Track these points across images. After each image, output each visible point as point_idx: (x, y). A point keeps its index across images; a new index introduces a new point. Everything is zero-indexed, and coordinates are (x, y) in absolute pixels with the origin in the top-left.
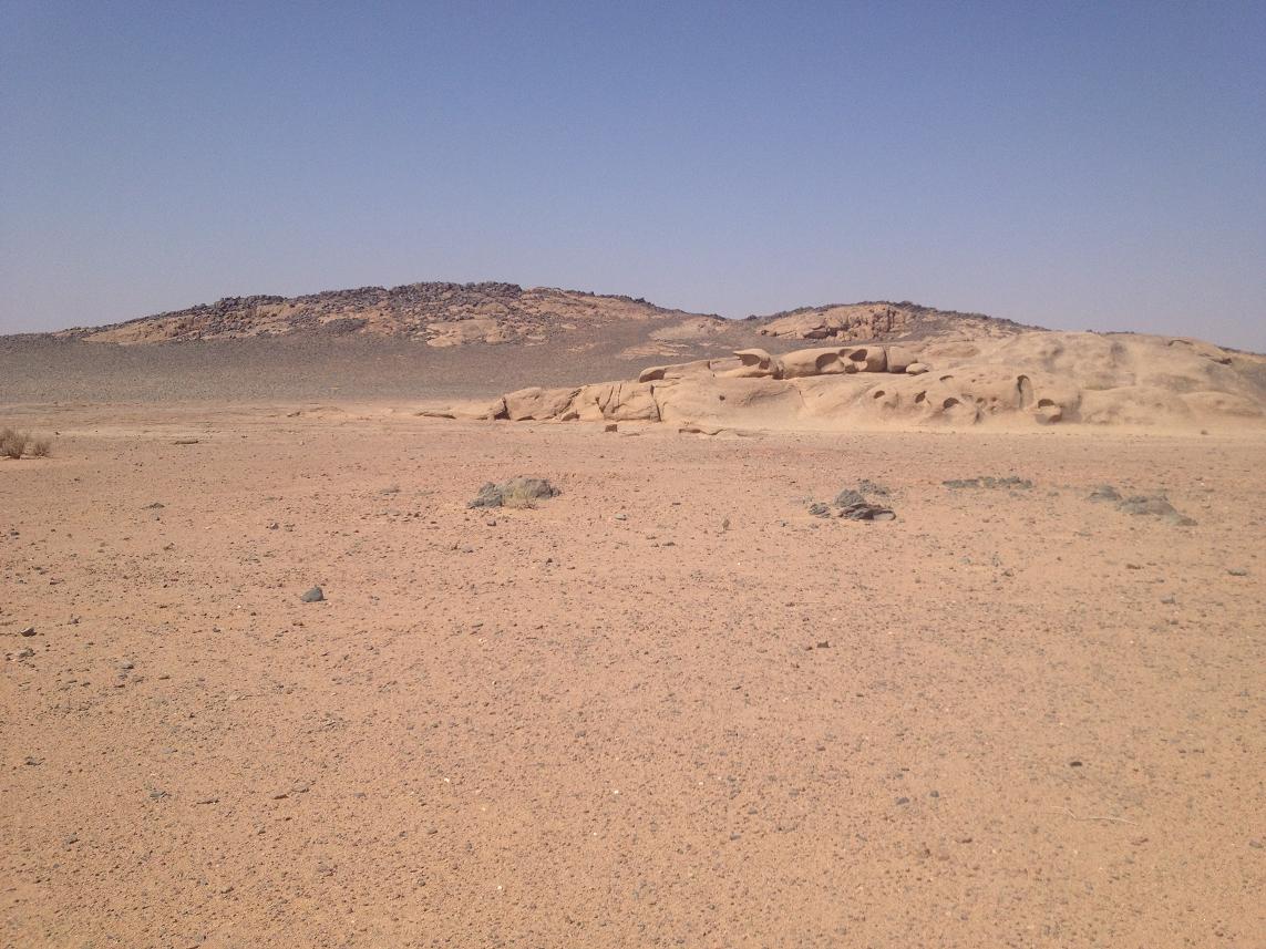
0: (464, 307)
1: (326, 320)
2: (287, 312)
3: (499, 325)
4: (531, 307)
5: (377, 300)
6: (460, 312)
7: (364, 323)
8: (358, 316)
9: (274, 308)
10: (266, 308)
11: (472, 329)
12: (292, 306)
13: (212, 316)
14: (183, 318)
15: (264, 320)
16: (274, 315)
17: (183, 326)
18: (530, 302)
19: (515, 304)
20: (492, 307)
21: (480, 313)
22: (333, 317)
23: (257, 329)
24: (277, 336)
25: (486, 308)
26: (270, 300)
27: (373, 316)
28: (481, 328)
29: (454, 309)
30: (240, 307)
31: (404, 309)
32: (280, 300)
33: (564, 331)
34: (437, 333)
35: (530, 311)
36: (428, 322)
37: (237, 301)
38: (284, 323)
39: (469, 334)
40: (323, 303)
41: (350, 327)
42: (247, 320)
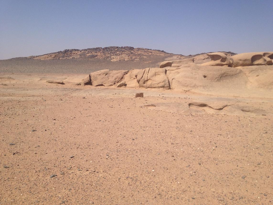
0: (120, 52)
1: (88, 55)
2: (79, 53)
3: (128, 56)
4: (136, 52)
5: (100, 50)
6: (119, 53)
7: (97, 56)
8: (96, 54)
9: (76, 52)
10: (75, 52)
11: (122, 57)
12: (81, 52)
13: (62, 54)
14: (56, 54)
15: (74, 55)
16: (76, 54)
17: (56, 56)
18: (136, 51)
19: (132, 51)
20: (127, 52)
21: (124, 54)
22: (90, 54)
23: (72, 57)
24: (76, 58)
25: (125, 52)
26: (76, 50)
27: (99, 54)
28: (124, 57)
29: (118, 53)
30: (69, 52)
31: (106, 52)
32: (78, 50)
33: (144, 58)
34: (113, 58)
35: (136, 53)
36: (112, 56)
37: (68, 50)
38: (78, 56)
39: (121, 58)
40: (88, 51)
41: (93, 56)
42: (70, 55)
